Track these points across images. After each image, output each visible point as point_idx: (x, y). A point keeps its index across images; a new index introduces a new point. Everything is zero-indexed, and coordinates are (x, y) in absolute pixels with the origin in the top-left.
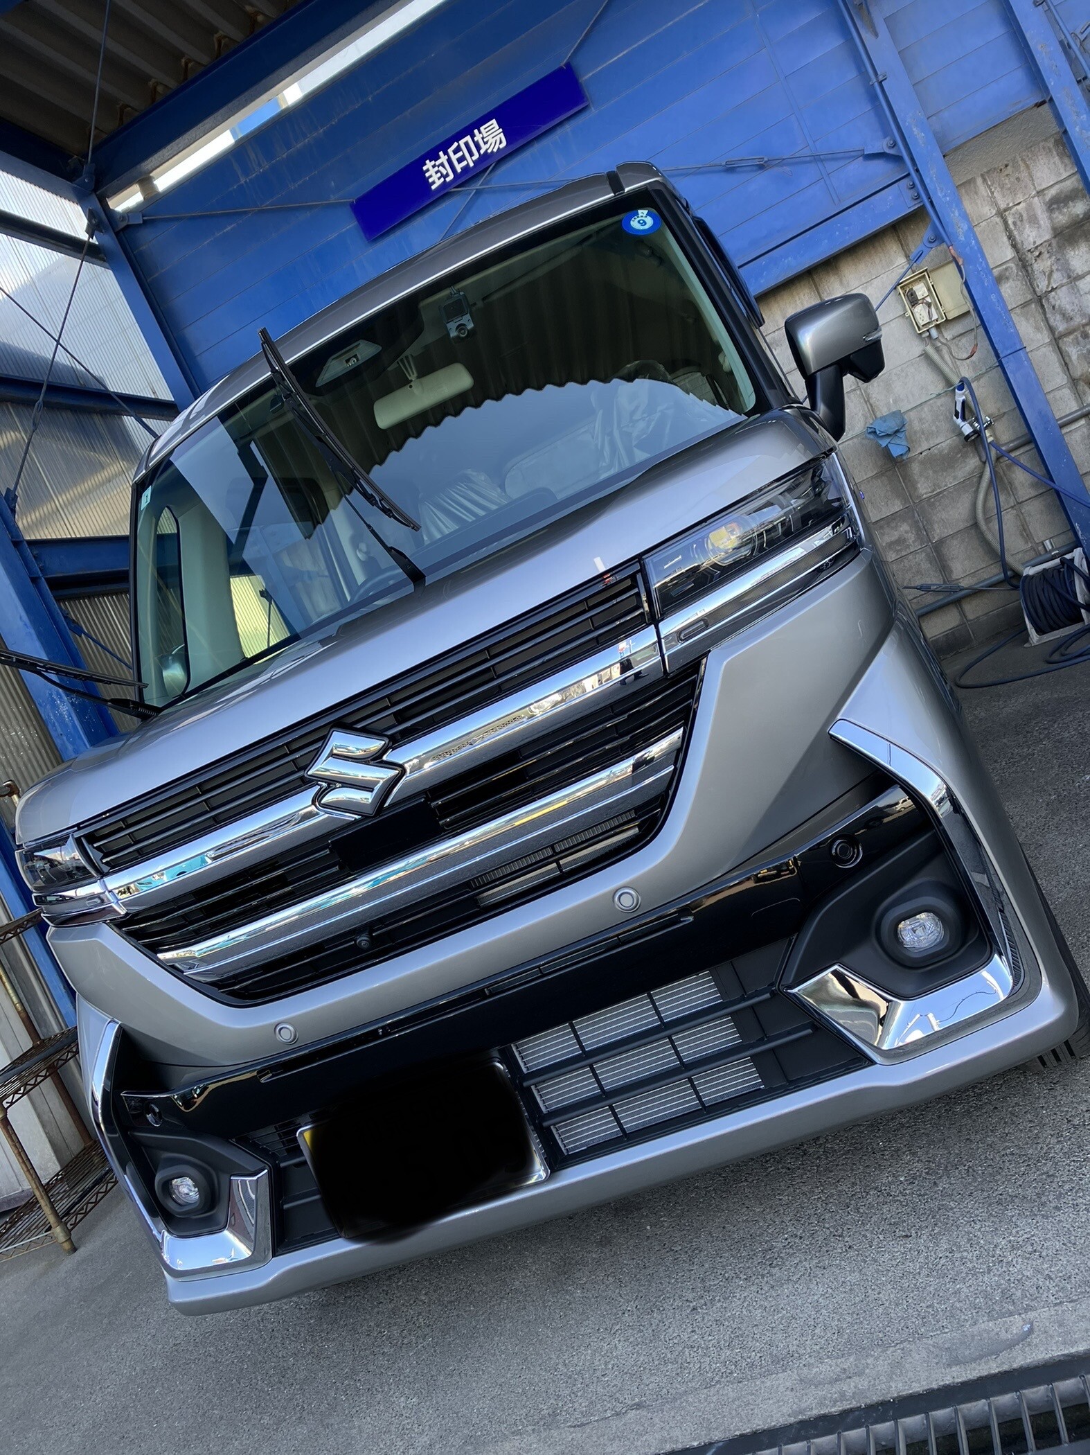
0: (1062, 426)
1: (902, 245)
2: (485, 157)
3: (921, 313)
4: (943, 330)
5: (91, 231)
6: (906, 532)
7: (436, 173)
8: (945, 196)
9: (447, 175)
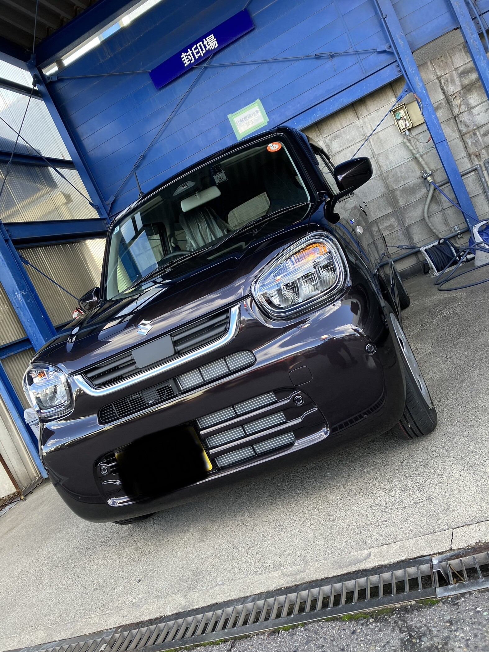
0: (462, 176)
1: (394, 92)
2: (208, 52)
3: (402, 124)
4: (411, 131)
5: (34, 84)
6: (394, 222)
7: (187, 59)
8: (412, 71)
9: (192, 60)
